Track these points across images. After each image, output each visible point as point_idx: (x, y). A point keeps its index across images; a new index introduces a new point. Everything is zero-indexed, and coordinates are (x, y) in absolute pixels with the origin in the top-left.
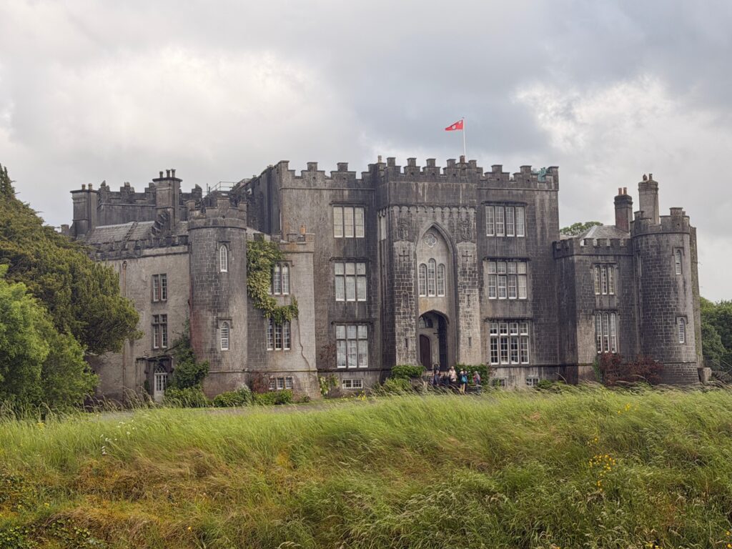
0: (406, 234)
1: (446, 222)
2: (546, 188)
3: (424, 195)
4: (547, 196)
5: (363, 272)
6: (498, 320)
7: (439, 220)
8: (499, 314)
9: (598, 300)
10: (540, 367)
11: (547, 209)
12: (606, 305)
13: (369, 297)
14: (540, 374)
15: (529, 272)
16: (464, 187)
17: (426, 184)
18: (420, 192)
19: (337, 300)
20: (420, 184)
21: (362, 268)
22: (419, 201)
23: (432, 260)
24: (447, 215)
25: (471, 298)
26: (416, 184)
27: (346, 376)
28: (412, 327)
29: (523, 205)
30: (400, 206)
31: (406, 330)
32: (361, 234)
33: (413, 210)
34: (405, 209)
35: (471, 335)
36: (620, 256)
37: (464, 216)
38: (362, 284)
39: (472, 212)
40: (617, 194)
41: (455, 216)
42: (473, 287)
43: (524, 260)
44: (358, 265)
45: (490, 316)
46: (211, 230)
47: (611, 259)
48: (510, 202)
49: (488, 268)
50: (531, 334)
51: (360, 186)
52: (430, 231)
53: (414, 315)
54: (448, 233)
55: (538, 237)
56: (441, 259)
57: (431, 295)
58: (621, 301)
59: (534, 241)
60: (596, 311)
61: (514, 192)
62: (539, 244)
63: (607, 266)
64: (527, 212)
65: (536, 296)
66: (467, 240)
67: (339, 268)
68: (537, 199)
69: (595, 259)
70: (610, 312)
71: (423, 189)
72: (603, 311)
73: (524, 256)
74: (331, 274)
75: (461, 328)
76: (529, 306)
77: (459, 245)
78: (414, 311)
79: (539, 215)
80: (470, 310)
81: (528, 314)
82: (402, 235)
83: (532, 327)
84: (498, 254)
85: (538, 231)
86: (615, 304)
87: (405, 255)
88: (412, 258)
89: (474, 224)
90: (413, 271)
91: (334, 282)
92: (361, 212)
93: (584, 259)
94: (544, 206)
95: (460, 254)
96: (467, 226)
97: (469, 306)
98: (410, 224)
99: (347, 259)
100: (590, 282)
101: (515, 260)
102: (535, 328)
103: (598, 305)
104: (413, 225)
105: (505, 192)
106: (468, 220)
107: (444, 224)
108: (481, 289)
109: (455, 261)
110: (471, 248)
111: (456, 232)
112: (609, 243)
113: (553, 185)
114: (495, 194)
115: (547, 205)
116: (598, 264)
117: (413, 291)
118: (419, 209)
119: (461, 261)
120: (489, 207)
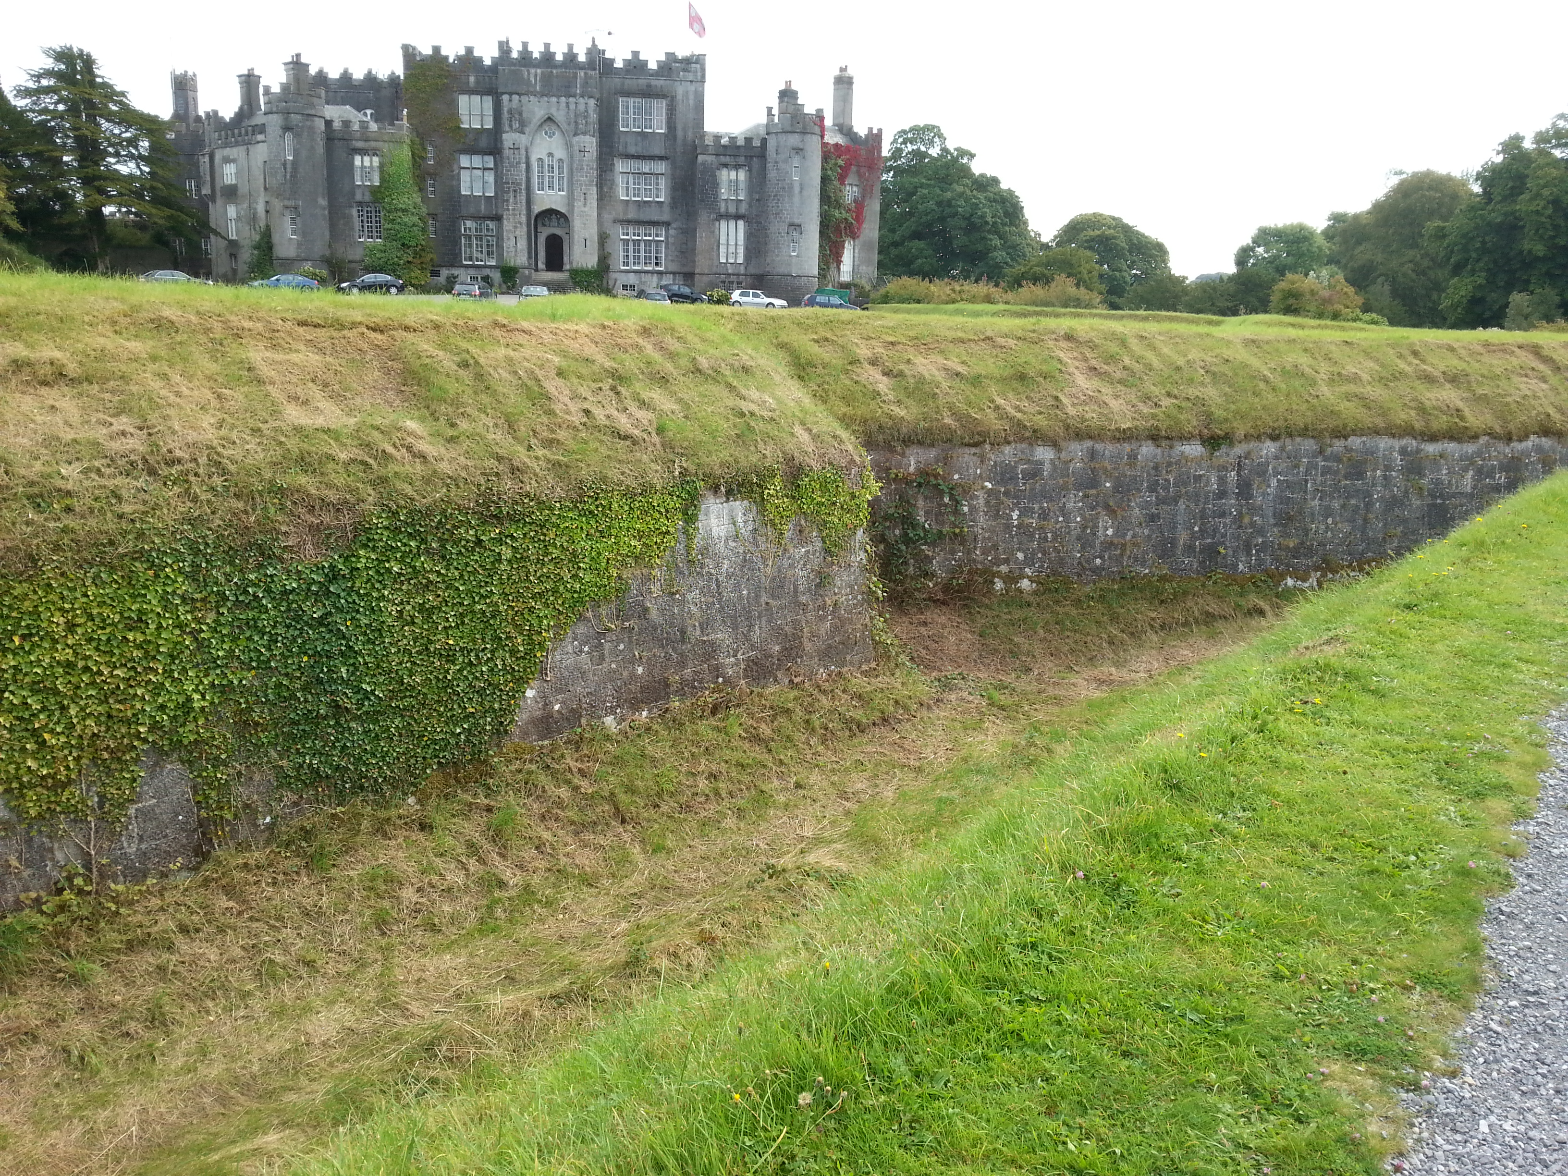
0: (516, 125)
1: (562, 113)
2: (691, 78)
3: (536, 83)
4: (692, 88)
5: (491, 165)
6: (629, 222)
7: (554, 111)
8: (631, 216)
9: (723, 205)
10: (674, 273)
11: (691, 102)
12: (732, 210)
13: (496, 193)
14: (674, 280)
15: (669, 171)
16: (582, 74)
17: (539, 71)
18: (532, 79)
19: (463, 193)
20: (533, 71)
21: (490, 162)
22: (532, 89)
23: (550, 155)
24: (563, 105)
25: (588, 196)
26: (528, 71)
27: (472, 272)
28: (521, 224)
29: (664, 96)
30: (511, 94)
31: (515, 227)
32: (489, 125)
33: (525, 99)
34: (515, 97)
35: (587, 237)
36: (752, 156)
37: (582, 107)
38: (490, 177)
39: (592, 102)
40: (783, 87)
41: (572, 107)
42: (591, 185)
43: (661, 158)
44: (486, 158)
45: (621, 217)
46: (275, 116)
47: (742, 160)
48: (648, 93)
49: (620, 166)
50: (667, 237)
51: (486, 72)
52: (549, 123)
53: (524, 212)
54: (564, 126)
55: (680, 133)
56: (560, 153)
57: (551, 192)
58: (750, 206)
59: (675, 138)
60: (721, 217)
61: (654, 83)
62: (679, 141)
63: (737, 167)
64: (667, 105)
65: (673, 198)
66: (584, 133)
67: (464, 161)
68: (680, 90)
69: (723, 159)
70: (737, 217)
71: (536, 76)
72: (727, 217)
73: (663, 153)
74: (455, 167)
75: (576, 229)
76: (666, 209)
77: (576, 139)
78: (524, 208)
79: (680, 108)
80: (586, 209)
81: (666, 217)
82: (511, 126)
83: (667, 231)
84: (632, 150)
85: (679, 127)
86: (743, 209)
87: (515, 148)
88: (523, 152)
89: (593, 116)
90: (524, 166)
91: (459, 174)
92: (488, 101)
93: (710, 159)
94: (688, 99)
95: (576, 148)
96: (586, 117)
97: (585, 205)
98: (520, 114)
99: (472, 151)
100: (716, 185)
101: (652, 158)
102: (672, 232)
103: (723, 210)
104: (524, 115)
105: (642, 82)
106: (586, 111)
107: (560, 116)
108: (611, 188)
109: (572, 157)
110: (590, 143)
111: (573, 126)
112: (741, 142)
113: (699, 74)
114: (631, 83)
115: (691, 97)
116: (725, 165)
117: (523, 187)
118: (532, 98)
119: (577, 156)
120: (625, 99)
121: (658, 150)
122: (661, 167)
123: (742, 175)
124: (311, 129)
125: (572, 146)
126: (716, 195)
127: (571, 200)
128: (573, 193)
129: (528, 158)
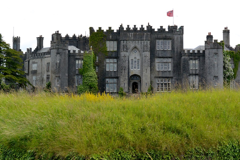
0: (125, 50)
1: (139, 45)
2: (179, 33)
3: (131, 37)
4: (179, 36)
5: (116, 61)
7: (137, 45)
8: (160, 75)
9: (191, 71)
12: (194, 72)
15: (172, 61)
16: (146, 34)
17: (132, 33)
18: (130, 36)
19: (107, 70)
20: (131, 33)
22: (130, 39)
23: (135, 58)
24: (140, 43)
25: (147, 70)
26: (129, 34)
28: (126, 79)
30: (124, 41)
31: (124, 80)
32: (116, 49)
33: (128, 42)
35: (147, 82)
36: (200, 56)
37: (145, 44)
39: (149, 42)
41: (143, 43)
42: (148, 67)
44: (114, 60)
45: (157, 76)
46: (55, 50)
47: (197, 57)
48: (165, 38)
49: (157, 60)
50: (172, 82)
51: (115, 34)
52: (135, 48)
53: (127, 76)
54: (140, 49)
55: (176, 50)
56: (138, 57)
57: (135, 69)
58: (200, 71)
59: (174, 51)
60: (190, 75)
61: (167, 35)
62: (175, 52)
63: (195, 59)
64: (172, 42)
65: (174, 70)
66: (146, 51)
67: (108, 60)
68: (176, 37)
69: (191, 57)
70: (196, 75)
71: (132, 35)
72: (192, 75)
73: (170, 56)
74: (105, 62)
75: (143, 80)
76: (171, 73)
77: (144, 53)
78: (127, 74)
79: (176, 42)
80: (147, 74)
81: (171, 75)
82: (123, 50)
83: (172, 80)
84: (160, 56)
85: (175, 48)
86: (197, 72)
87: (125, 56)
88: (127, 57)
89: (149, 46)
90: (127, 62)
91: (106, 65)
92: (116, 43)
93: (186, 57)
94: (178, 40)
95: (144, 56)
96: (147, 46)
97: (146, 73)
98: (126, 46)
99: (110, 58)
100: (188, 65)
101: (167, 58)
102: (173, 80)
103: (191, 73)
104: (128, 47)
105: (164, 35)
106: (147, 45)
107: (139, 46)
108: (154, 67)
109: (142, 58)
110: (148, 54)
111: (143, 49)
112: (196, 52)
113: (181, 32)
114: (160, 36)
115: (179, 39)
116: (191, 59)
117: (127, 68)
118: (130, 41)
119: (144, 58)
120: (158, 40)
121: (169, 55)
122: (170, 60)
123: (197, 62)
124: (65, 53)
125: (142, 55)
126: (189, 68)
127: (142, 71)
128: (142, 69)
129: (128, 59)
